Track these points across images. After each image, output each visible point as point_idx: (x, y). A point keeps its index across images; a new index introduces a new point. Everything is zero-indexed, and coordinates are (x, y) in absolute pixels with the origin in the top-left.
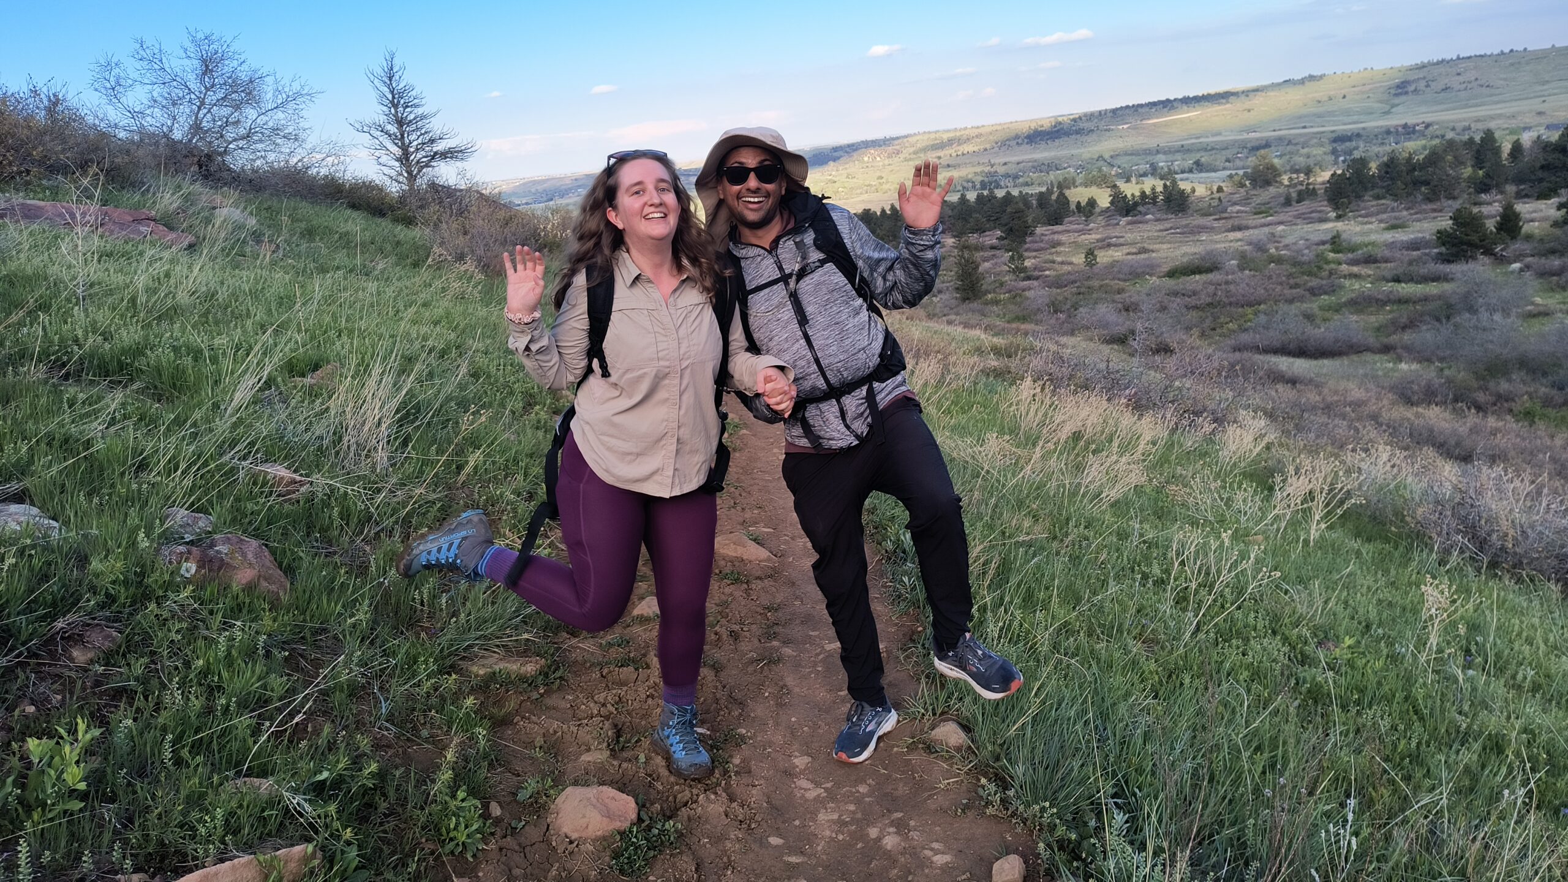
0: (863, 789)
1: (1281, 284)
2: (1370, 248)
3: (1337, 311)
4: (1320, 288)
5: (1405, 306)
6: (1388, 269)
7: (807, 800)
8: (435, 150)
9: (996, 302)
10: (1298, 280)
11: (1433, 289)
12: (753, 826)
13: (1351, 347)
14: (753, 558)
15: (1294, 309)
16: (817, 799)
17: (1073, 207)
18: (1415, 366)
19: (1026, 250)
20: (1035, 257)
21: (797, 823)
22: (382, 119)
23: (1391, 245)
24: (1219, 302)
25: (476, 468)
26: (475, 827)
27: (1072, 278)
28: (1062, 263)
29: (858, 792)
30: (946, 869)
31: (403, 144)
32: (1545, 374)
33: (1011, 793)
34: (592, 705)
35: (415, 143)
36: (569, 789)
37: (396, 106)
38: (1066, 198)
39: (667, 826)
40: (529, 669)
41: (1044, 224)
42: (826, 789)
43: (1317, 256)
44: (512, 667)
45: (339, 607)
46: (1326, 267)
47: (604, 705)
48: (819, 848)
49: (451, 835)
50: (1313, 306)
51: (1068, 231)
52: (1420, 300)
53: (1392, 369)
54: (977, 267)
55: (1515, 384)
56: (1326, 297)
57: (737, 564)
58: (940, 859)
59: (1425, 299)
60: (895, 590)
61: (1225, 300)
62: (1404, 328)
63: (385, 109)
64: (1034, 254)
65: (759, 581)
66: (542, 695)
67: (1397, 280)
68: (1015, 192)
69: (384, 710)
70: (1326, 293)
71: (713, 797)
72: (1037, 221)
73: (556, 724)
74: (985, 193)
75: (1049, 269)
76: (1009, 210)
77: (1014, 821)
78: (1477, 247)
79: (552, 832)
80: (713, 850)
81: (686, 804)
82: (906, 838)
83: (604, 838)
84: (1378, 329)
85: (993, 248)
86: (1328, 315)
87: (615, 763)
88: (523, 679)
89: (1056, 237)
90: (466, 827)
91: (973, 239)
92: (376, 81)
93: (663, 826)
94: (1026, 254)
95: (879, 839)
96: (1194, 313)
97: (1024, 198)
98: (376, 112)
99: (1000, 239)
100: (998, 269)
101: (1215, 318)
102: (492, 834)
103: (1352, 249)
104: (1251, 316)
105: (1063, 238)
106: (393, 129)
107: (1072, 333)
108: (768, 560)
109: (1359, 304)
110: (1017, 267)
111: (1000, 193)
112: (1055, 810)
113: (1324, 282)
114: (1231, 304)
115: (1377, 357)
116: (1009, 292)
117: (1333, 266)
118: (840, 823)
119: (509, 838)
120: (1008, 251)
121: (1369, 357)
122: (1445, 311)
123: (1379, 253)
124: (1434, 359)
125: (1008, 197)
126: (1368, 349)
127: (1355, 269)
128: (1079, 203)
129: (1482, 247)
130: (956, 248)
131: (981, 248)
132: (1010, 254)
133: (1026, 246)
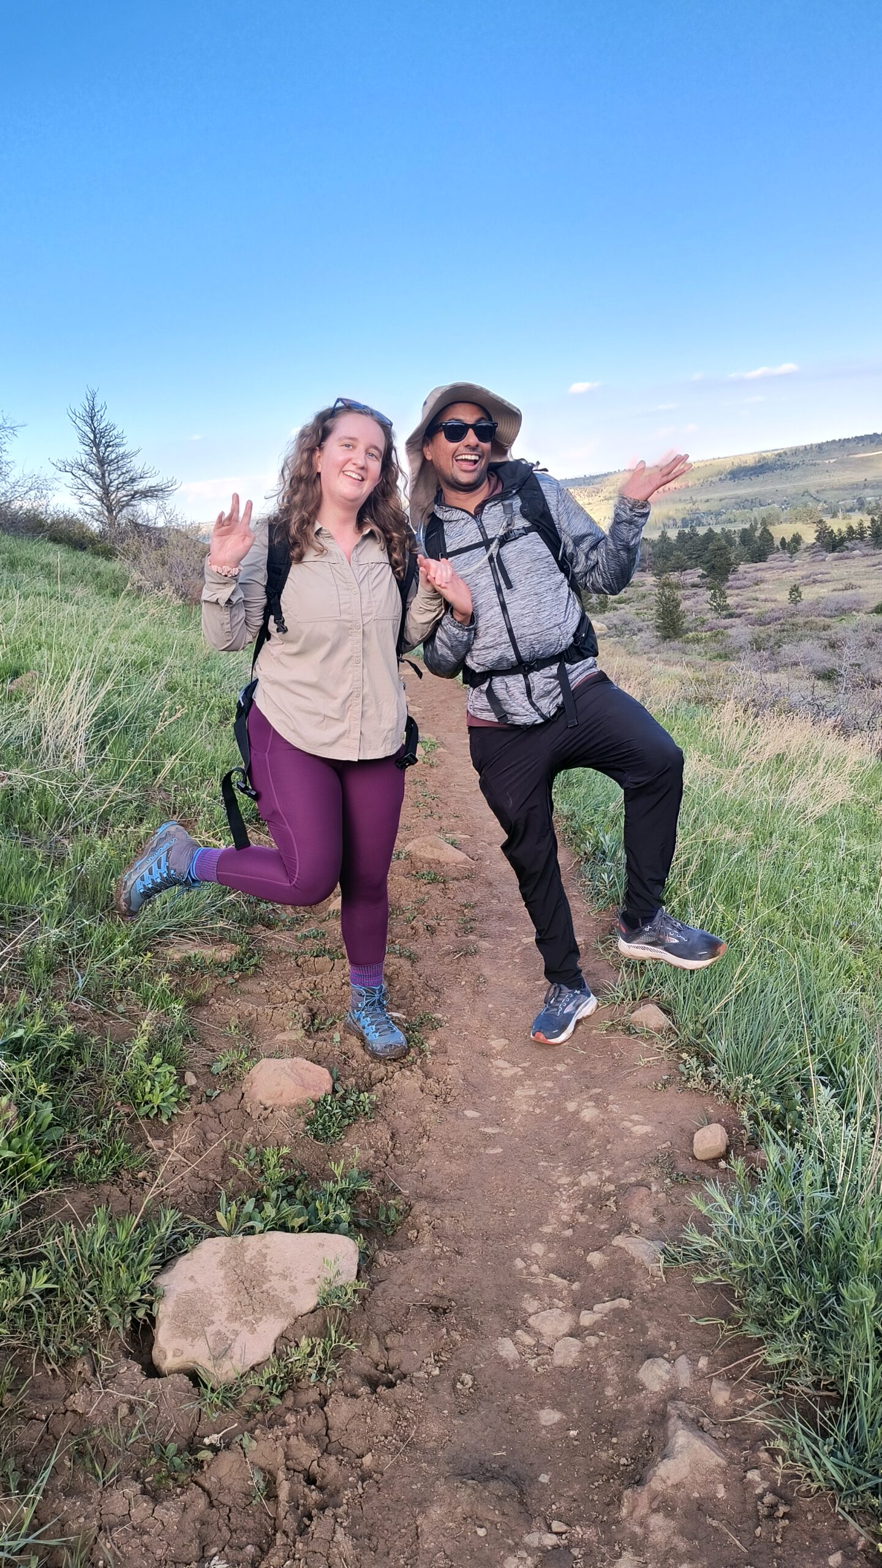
0: (561, 1068)
7: (503, 1078)
8: (135, 488)
9: (697, 641)
12: (449, 1100)
14: (449, 860)
16: (514, 1077)
17: (777, 543)
19: (728, 588)
20: (737, 595)
21: (494, 1098)
22: (85, 458)
25: (172, 771)
26: (170, 1091)
27: (776, 615)
28: (766, 600)
29: (555, 1070)
30: (645, 1138)
31: (104, 483)
33: (713, 1069)
34: (287, 990)
35: (116, 482)
36: (264, 1061)
37: (97, 446)
38: (770, 534)
39: (362, 1097)
40: (224, 955)
41: (747, 561)
42: (523, 1069)
44: (209, 953)
45: (37, 889)
47: (299, 991)
48: (516, 1121)
49: (147, 1098)
51: (772, 568)
54: (678, 605)
57: (433, 865)
58: (640, 1130)
60: (594, 887)
63: (87, 448)
64: (737, 591)
65: (455, 882)
66: (237, 981)
68: (717, 530)
69: (80, 985)
71: (408, 1073)
72: (740, 558)
73: (250, 1007)
74: (687, 530)
75: (752, 607)
76: (711, 547)
77: (716, 1094)
79: (247, 1100)
80: (409, 1122)
81: (381, 1080)
82: (605, 1110)
83: (299, 1106)
85: (694, 586)
87: (310, 1042)
88: (218, 964)
89: (759, 574)
90: (161, 1091)
91: (674, 577)
92: (78, 421)
93: (358, 1097)
94: (728, 592)
95: (577, 1112)
97: (727, 536)
98: (77, 451)
99: (702, 576)
100: (700, 607)
102: (187, 1100)
105: (767, 575)
106: (94, 468)
107: (776, 670)
108: (465, 862)
110: (719, 605)
111: (702, 531)
112: (759, 1081)
116: (711, 629)
118: (539, 1098)
119: (204, 1104)
120: (710, 589)
125: (710, 536)
128: (783, 539)
130: (657, 586)
131: (682, 586)
132: (712, 592)
133: (728, 584)
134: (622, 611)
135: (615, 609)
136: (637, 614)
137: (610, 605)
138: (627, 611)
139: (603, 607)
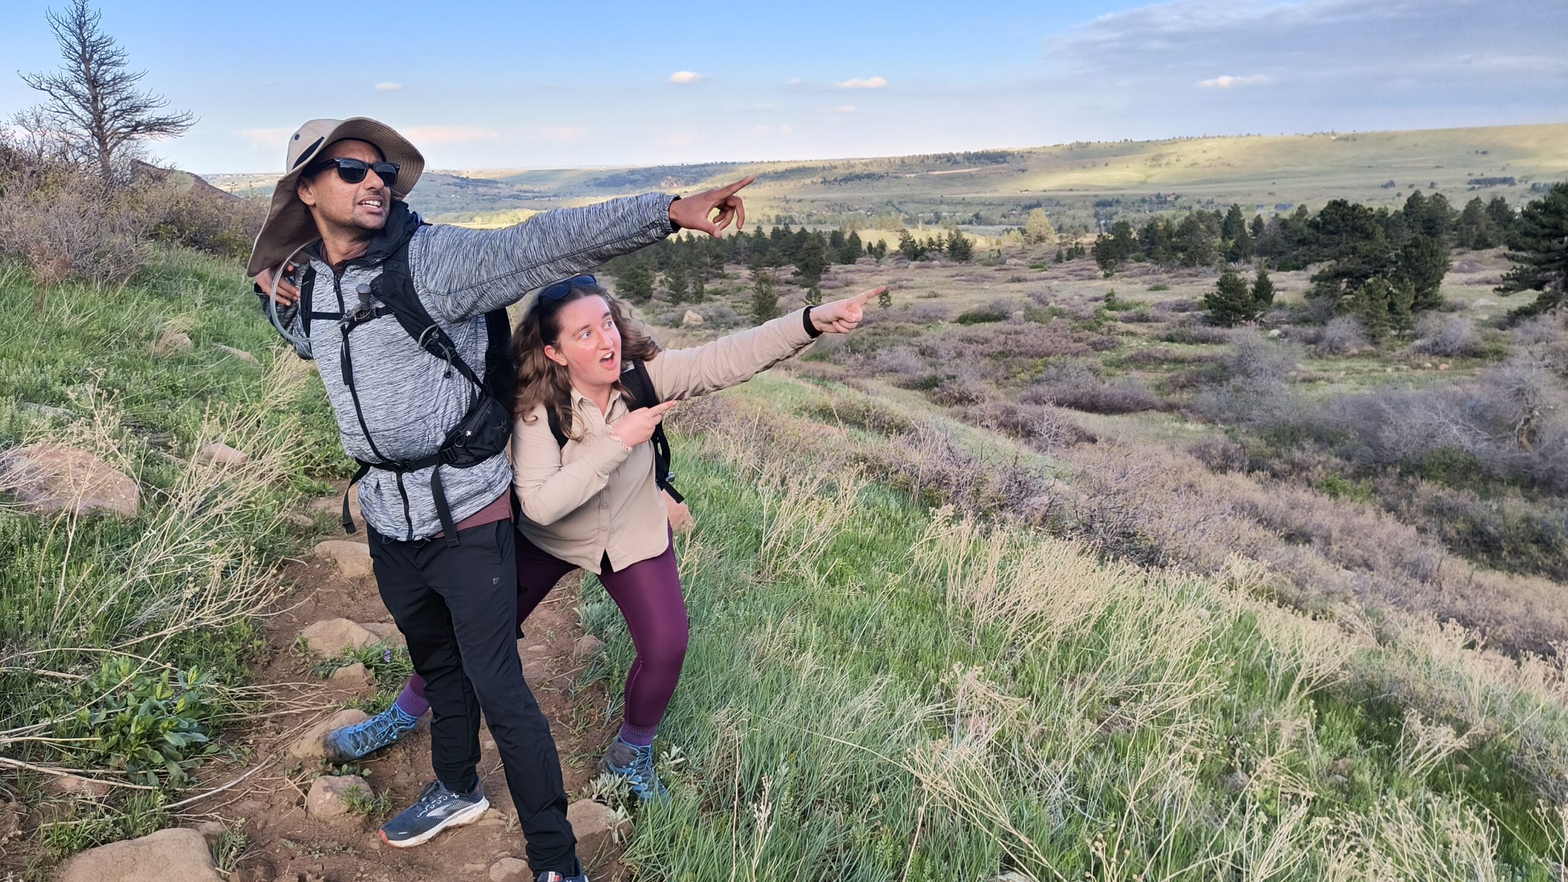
1: (1066, 337)
2: (1142, 307)
3: (1118, 367)
4: (1102, 342)
5: (1181, 365)
6: (1160, 328)
10: (1081, 334)
11: (1203, 350)
13: (1138, 404)
15: (1081, 362)
17: (864, 247)
18: (1201, 427)
19: (821, 287)
22: (68, 76)
23: (1160, 305)
24: (1010, 351)
31: (96, 109)
32: (1331, 444)
35: (113, 109)
37: (87, 62)
38: (858, 238)
41: (837, 262)
43: (1096, 312)
46: (1105, 323)
50: (1097, 360)
51: (861, 271)
52: (1195, 361)
53: (1179, 429)
54: (775, 301)
55: (1305, 452)
56: (1108, 352)
59: (1199, 360)
61: (1016, 350)
62: (1183, 387)
63: (72, 64)
64: (828, 291)
67: (1170, 339)
68: (809, 230)
70: (1107, 349)
72: (831, 258)
74: (781, 227)
76: (805, 246)
78: (1240, 312)
84: (1158, 387)
85: (788, 282)
86: (1111, 370)
89: (849, 276)
91: (769, 271)
92: (61, 28)
94: (823, 291)
96: (987, 360)
97: (819, 236)
98: (60, 67)
99: (796, 274)
101: (1008, 367)
103: (1126, 308)
104: (1041, 368)
105: (856, 277)
106: (82, 89)
107: (873, 375)
109: (1141, 361)
111: (795, 229)
113: (1105, 338)
114: (1021, 354)
115: (1163, 416)
117: (1111, 323)
120: (806, 286)
121: (1154, 414)
122: (1219, 373)
123: (1151, 312)
124: (1217, 420)
125: (803, 234)
126: (1154, 407)
127: (1131, 327)
128: (870, 244)
129: (1244, 312)
130: (752, 280)
131: (778, 282)
132: (806, 290)
133: (821, 283)
134: (718, 303)
135: (711, 300)
136: (733, 307)
137: (705, 296)
138: (723, 303)
139: (699, 297)
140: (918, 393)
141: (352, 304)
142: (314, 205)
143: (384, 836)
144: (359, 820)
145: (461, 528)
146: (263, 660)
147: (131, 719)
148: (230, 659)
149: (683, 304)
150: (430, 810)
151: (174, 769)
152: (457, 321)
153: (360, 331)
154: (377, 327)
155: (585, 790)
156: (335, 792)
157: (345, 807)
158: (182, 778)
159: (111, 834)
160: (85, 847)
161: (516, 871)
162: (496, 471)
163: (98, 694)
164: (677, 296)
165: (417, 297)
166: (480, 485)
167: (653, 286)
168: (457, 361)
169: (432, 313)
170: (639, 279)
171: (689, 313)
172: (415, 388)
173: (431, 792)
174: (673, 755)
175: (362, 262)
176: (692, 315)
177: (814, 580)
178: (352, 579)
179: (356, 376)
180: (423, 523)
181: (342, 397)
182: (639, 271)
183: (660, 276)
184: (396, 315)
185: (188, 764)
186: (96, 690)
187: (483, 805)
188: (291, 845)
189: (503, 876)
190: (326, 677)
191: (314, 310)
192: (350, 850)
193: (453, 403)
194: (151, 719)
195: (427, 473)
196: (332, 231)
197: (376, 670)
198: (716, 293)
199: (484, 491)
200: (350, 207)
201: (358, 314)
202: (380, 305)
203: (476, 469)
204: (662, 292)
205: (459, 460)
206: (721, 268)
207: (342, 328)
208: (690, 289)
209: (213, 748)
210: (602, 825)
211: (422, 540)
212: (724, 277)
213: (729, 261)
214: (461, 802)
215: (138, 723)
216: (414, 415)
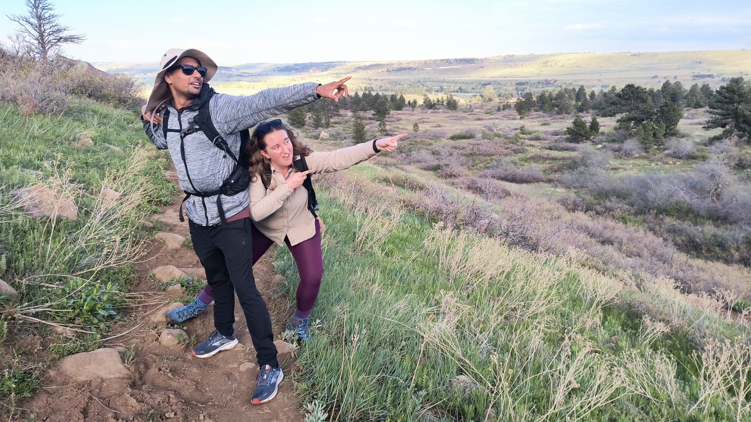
1: (501, 147)
2: (537, 133)
3: (526, 161)
4: (518, 150)
5: (555, 161)
6: (546, 143)
10: (508, 146)
11: (566, 154)
13: (534, 179)
15: (508, 159)
17: (407, 102)
18: (564, 190)
19: (386, 121)
20: (390, 125)
22: (29, 14)
23: (546, 133)
24: (475, 153)
28: (402, 129)
31: (40, 30)
32: (624, 199)
35: (48, 31)
37: (37, 8)
38: (404, 98)
41: (394, 109)
43: (516, 135)
46: (520, 140)
50: (516, 158)
51: (404, 114)
52: (561, 159)
53: (554, 191)
54: (364, 128)
55: (612, 202)
56: (521, 154)
59: (564, 159)
61: (478, 153)
62: (556, 171)
63: (30, 9)
64: (389, 123)
67: (550, 149)
68: (381, 94)
70: (520, 152)
72: (391, 108)
74: (367, 92)
75: (397, 131)
76: (378, 102)
78: (583, 136)
84: (544, 171)
85: (370, 119)
86: (523, 163)
89: (399, 116)
91: (361, 113)
94: (386, 123)
96: (464, 157)
97: (385, 97)
99: (374, 115)
100: (373, 129)
101: (474, 161)
103: (530, 133)
104: (489, 161)
105: (403, 117)
107: (410, 163)
109: (536, 159)
110: (382, 129)
111: (374, 93)
113: (520, 147)
114: (480, 154)
115: (546, 185)
117: (523, 140)
121: (542, 184)
122: (573, 165)
123: (542, 136)
124: (572, 187)
125: (377, 95)
126: (542, 181)
127: (532, 143)
128: (409, 101)
129: (585, 136)
130: (353, 117)
131: (365, 119)
132: (379, 122)
133: (386, 119)
134: (337, 128)
135: (333, 127)
136: (344, 130)
137: (331, 124)
138: (339, 128)
139: (328, 125)
140: (431, 172)
141: (185, 126)
142: (171, 84)
143: (194, 353)
144: (183, 347)
145: (229, 221)
146: (136, 283)
147: (84, 304)
148: (122, 281)
149: (320, 128)
150: (213, 343)
151: (102, 326)
152: (229, 134)
153: (188, 138)
154: (196, 136)
155: (279, 336)
156: (172, 335)
157: (176, 342)
158: (106, 329)
159: (79, 350)
160: (69, 355)
161: (251, 367)
162: (244, 198)
163: (69, 293)
164: (317, 125)
165: (212, 124)
166: (237, 203)
167: (305, 120)
168: (228, 151)
169: (219, 131)
170: (299, 116)
171: (323, 133)
172: (211, 162)
173: (214, 336)
174: (317, 323)
175: (190, 109)
176: (324, 133)
177: (379, 253)
178: (172, 250)
179: (186, 156)
180: (213, 219)
181: (180, 165)
182: (299, 112)
183: (309, 115)
184: (204, 131)
185: (108, 324)
186: (68, 291)
187: (236, 341)
188: (154, 356)
189: (245, 369)
190: (164, 290)
191: (169, 128)
192: (179, 359)
193: (226, 169)
194: (93, 303)
195: (215, 198)
196: (178, 95)
197: (186, 287)
198: (336, 123)
199: (239, 206)
200: (187, 85)
201: (188, 131)
202: (197, 127)
203: (235, 197)
204: (310, 123)
205: (228, 193)
206: (338, 111)
207: (181, 136)
208: (323, 121)
209: (118, 317)
210: (287, 350)
211: (212, 226)
212: (340, 115)
213: (342, 108)
214: (227, 340)
215: (87, 305)
216: (210, 173)
